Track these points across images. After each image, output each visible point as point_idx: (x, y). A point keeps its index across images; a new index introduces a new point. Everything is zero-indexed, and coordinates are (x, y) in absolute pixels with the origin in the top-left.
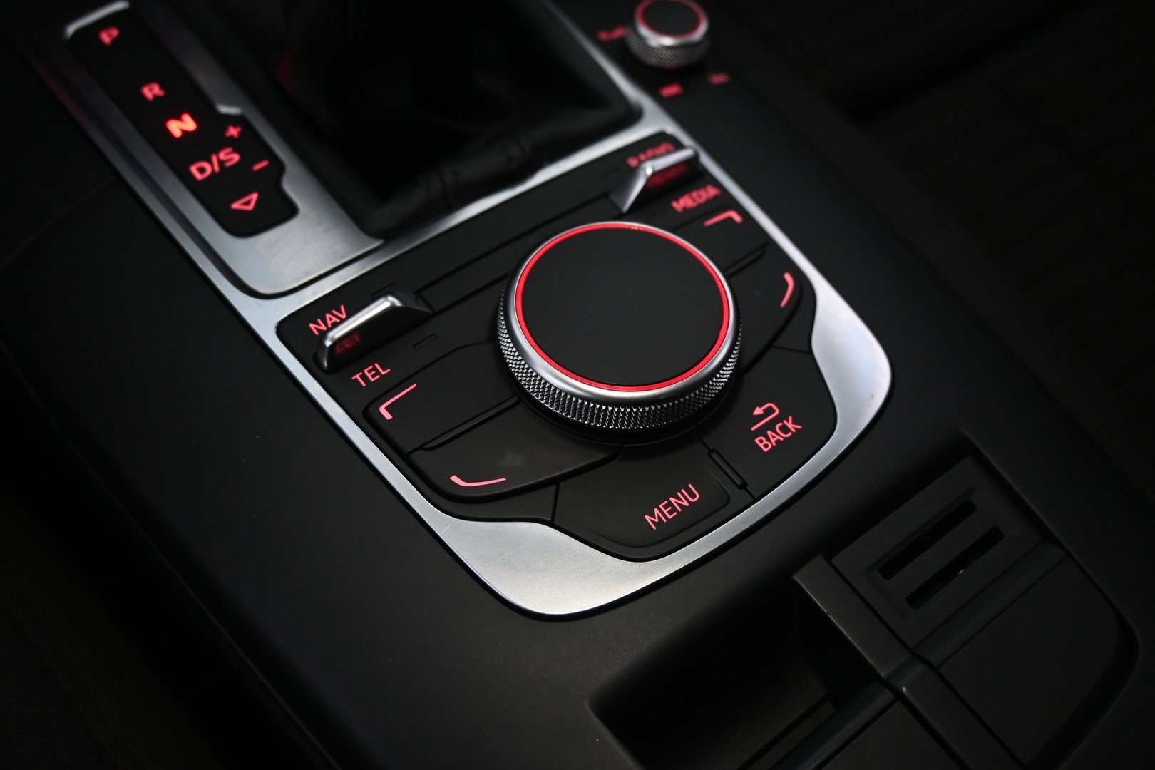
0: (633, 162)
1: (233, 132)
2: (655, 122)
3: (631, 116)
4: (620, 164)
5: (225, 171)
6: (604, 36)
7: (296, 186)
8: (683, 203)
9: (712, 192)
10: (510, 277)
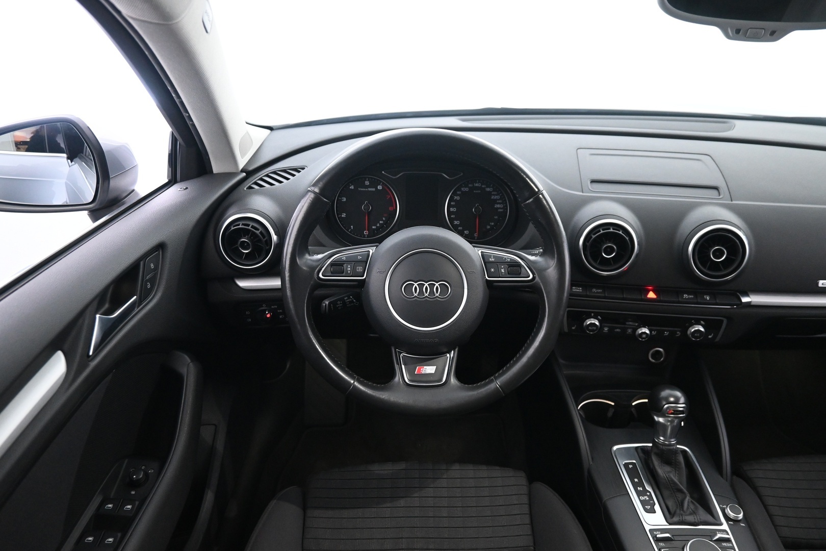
0: (718, 533)
1: (648, 494)
2: (725, 526)
3: (721, 524)
4: (715, 532)
5: (645, 500)
6: (721, 506)
7: (657, 507)
8: (724, 544)
9: (731, 545)
10: (689, 541)
